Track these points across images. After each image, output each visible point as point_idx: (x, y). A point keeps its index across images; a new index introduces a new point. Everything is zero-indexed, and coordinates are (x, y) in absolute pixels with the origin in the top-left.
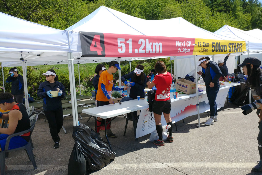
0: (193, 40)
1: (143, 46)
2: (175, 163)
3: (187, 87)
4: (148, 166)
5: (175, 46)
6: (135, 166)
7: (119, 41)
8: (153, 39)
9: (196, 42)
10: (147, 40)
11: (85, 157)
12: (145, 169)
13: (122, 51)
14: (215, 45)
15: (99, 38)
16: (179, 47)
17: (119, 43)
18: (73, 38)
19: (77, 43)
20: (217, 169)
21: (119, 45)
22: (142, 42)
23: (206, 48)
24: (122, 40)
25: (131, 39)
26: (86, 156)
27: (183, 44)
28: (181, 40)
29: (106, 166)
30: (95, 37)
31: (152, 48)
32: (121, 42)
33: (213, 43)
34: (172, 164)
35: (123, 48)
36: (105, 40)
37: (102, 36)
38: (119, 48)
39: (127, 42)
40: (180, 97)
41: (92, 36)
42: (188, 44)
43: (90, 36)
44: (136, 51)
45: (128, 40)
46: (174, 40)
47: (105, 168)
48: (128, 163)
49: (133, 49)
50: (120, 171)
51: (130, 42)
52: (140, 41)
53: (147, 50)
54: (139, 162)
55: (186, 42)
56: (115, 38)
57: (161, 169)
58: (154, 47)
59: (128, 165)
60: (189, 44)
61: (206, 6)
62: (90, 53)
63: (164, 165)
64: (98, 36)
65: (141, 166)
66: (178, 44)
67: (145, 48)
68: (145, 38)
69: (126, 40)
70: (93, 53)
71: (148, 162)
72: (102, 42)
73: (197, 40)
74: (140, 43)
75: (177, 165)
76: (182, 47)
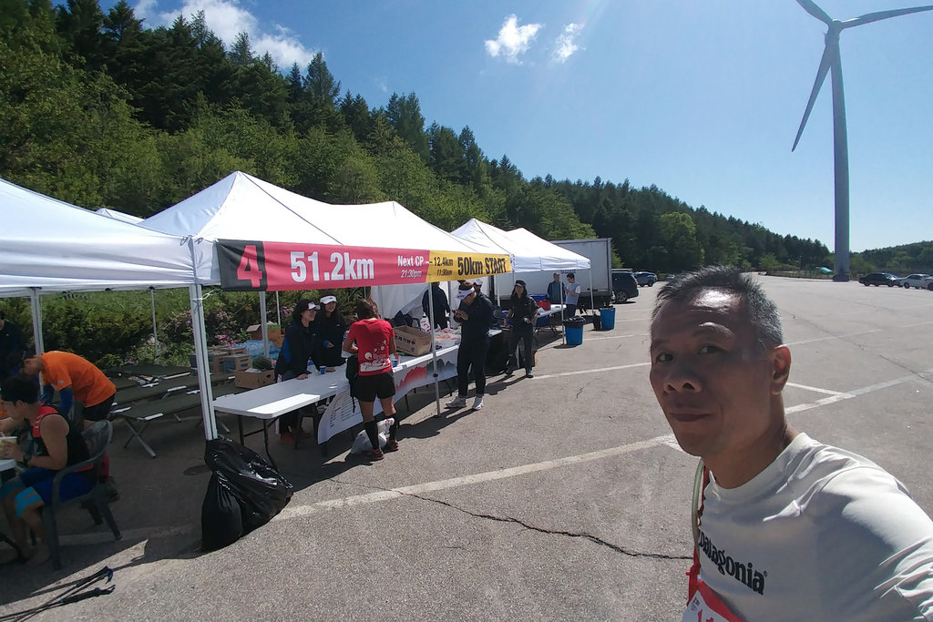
0: (426, 254)
1: (338, 267)
2: (412, 487)
3: (413, 343)
4: (364, 499)
5: (396, 266)
6: (338, 503)
7: (293, 257)
8: (357, 253)
9: (431, 257)
10: (347, 255)
11: (238, 500)
12: (360, 506)
13: (300, 278)
14: (463, 262)
15: (255, 253)
16: (403, 267)
17: (294, 259)
18: (202, 255)
19: (210, 264)
20: (483, 483)
21: (294, 263)
22: (337, 259)
23: (449, 268)
24: (300, 255)
25: (316, 253)
26: (239, 497)
27: (409, 262)
28: (407, 254)
29: (278, 512)
30: (246, 250)
31: (356, 272)
32: (297, 260)
33: (460, 259)
34: (406, 490)
35: (301, 270)
36: (267, 256)
37: (259, 246)
38: (294, 271)
39: (310, 259)
40: (404, 364)
41: (240, 248)
42: (418, 261)
43: (238, 248)
44: (327, 276)
45: (311, 254)
46: (394, 253)
47: (277, 517)
48: (322, 499)
49: (321, 272)
50: (312, 516)
51: (314, 259)
52: (334, 256)
53: (347, 275)
54: (344, 496)
55: (414, 258)
56: (285, 250)
57: (392, 501)
58: (359, 268)
59: (324, 503)
60: (420, 261)
61: (426, 165)
62: (238, 284)
63: (394, 493)
64: (253, 249)
65: (350, 501)
66: (401, 261)
67: (342, 271)
68: (342, 250)
69: (308, 254)
70: (243, 284)
71: (363, 492)
72: (261, 260)
73: (434, 253)
74: (333, 260)
75: (416, 489)
76: (408, 268)
